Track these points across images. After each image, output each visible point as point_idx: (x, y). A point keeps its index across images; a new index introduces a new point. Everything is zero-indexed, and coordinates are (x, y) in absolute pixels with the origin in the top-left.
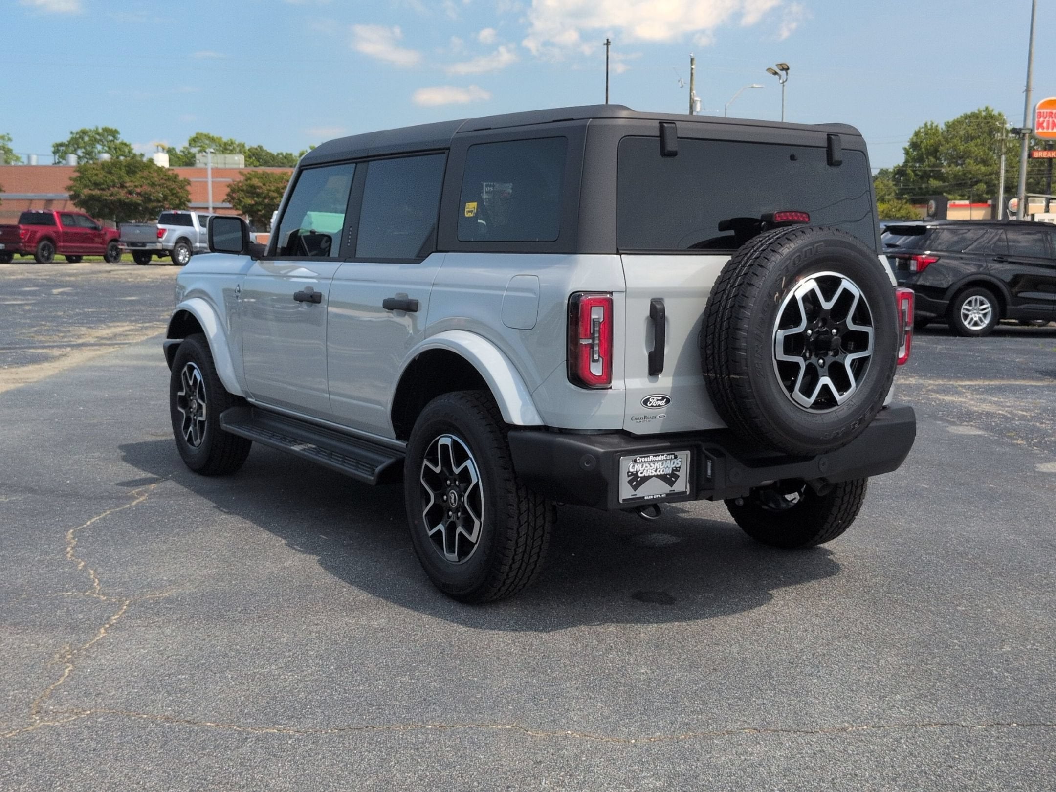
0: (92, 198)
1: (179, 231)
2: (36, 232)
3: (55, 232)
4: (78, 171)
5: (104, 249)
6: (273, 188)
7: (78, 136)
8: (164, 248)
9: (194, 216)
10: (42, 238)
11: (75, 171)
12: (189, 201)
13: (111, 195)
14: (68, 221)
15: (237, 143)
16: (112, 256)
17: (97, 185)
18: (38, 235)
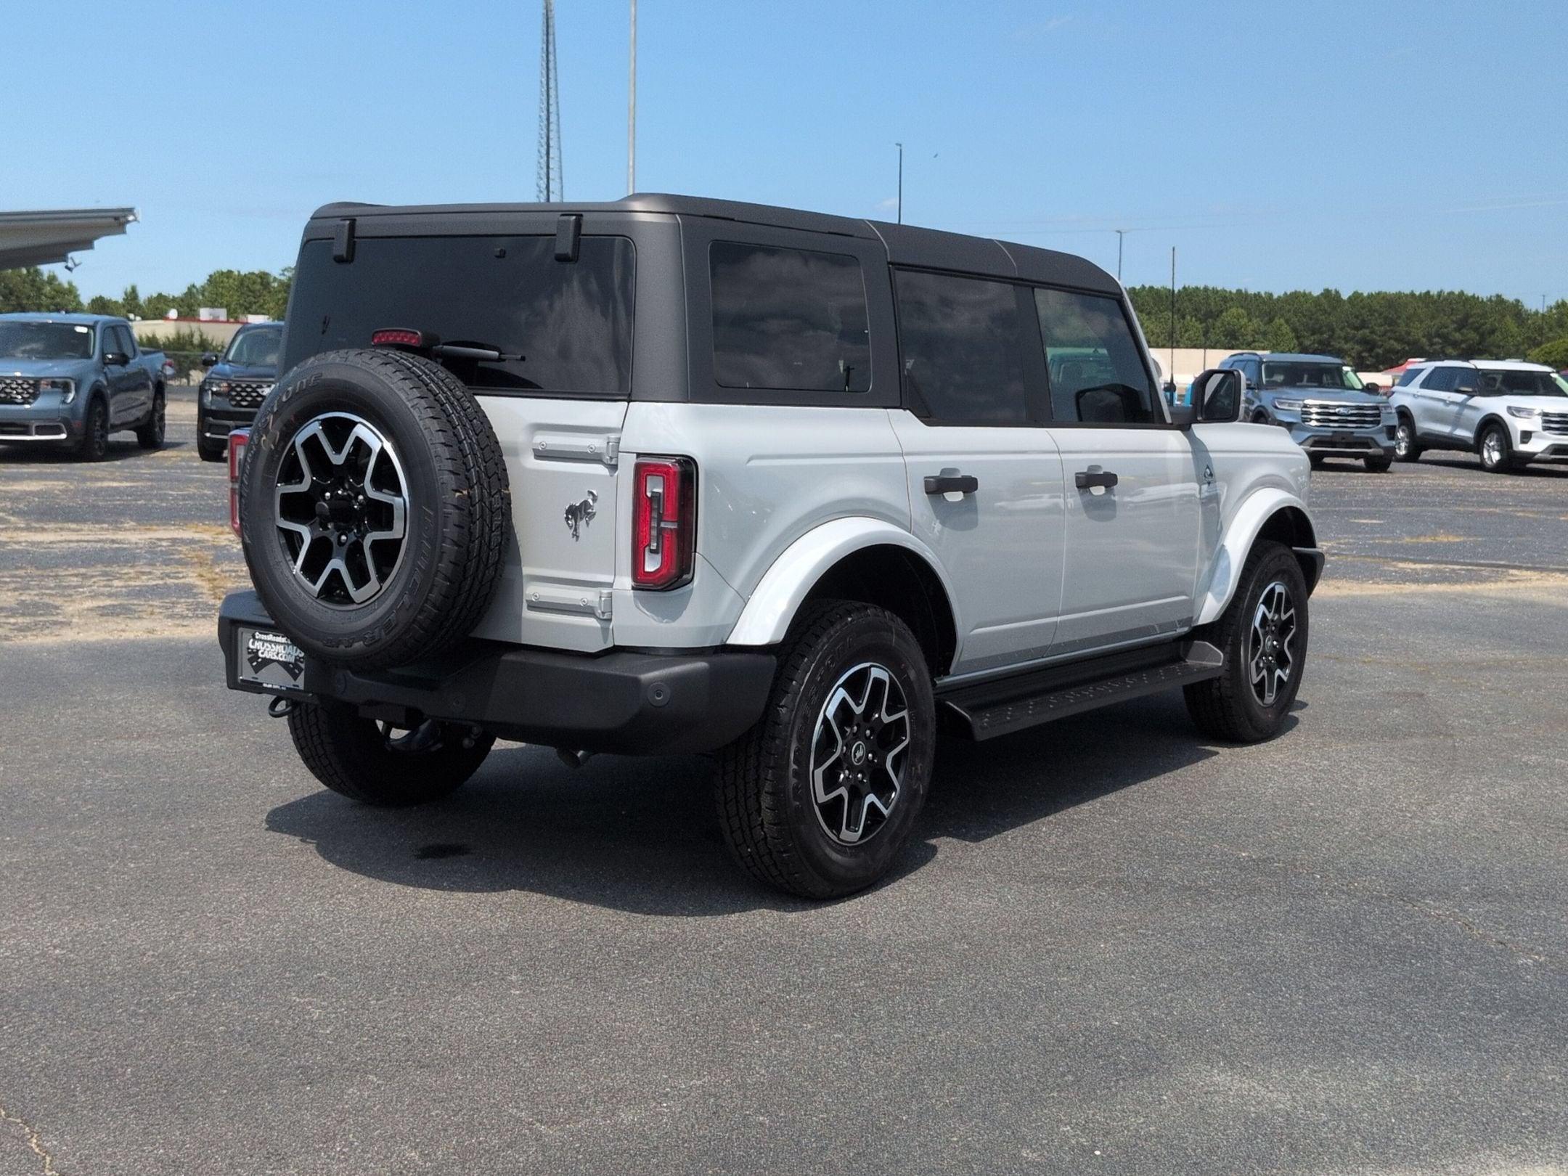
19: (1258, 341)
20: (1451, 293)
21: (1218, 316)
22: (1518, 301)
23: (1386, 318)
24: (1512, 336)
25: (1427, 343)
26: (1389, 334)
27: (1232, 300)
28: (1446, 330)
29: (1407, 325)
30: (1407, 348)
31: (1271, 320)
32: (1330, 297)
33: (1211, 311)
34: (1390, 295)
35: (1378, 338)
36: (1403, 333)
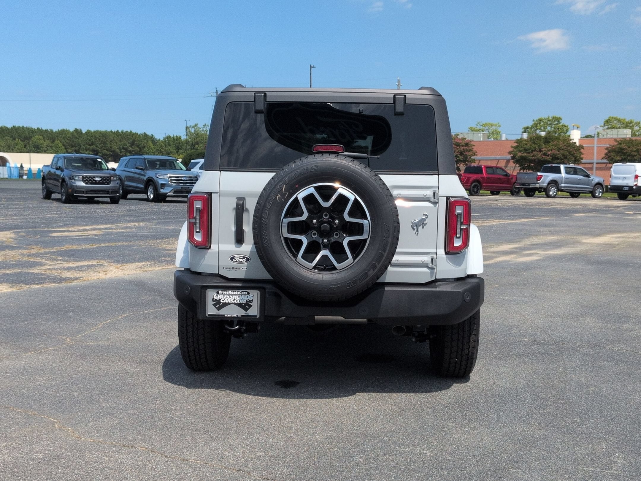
0: (522, 158)
1: (552, 176)
2: (470, 178)
3: (481, 177)
4: (516, 142)
5: (511, 187)
6: (634, 150)
7: (537, 122)
8: (541, 187)
9: (562, 167)
10: (474, 181)
11: (514, 143)
12: (582, 159)
13: (533, 156)
14: (490, 171)
15: (635, 122)
16: (515, 192)
17: (526, 150)
18: (471, 180)
19: (49, 150)
20: (127, 132)
21: (30, 139)
22: (152, 135)
23: (102, 141)
24: (152, 149)
25: (119, 151)
26: (103, 148)
27: (36, 132)
28: (126, 146)
29: (111, 144)
30: (111, 153)
31: (53, 141)
32: (78, 132)
33: (27, 137)
34: (102, 131)
35: (99, 149)
36: (109, 147)
